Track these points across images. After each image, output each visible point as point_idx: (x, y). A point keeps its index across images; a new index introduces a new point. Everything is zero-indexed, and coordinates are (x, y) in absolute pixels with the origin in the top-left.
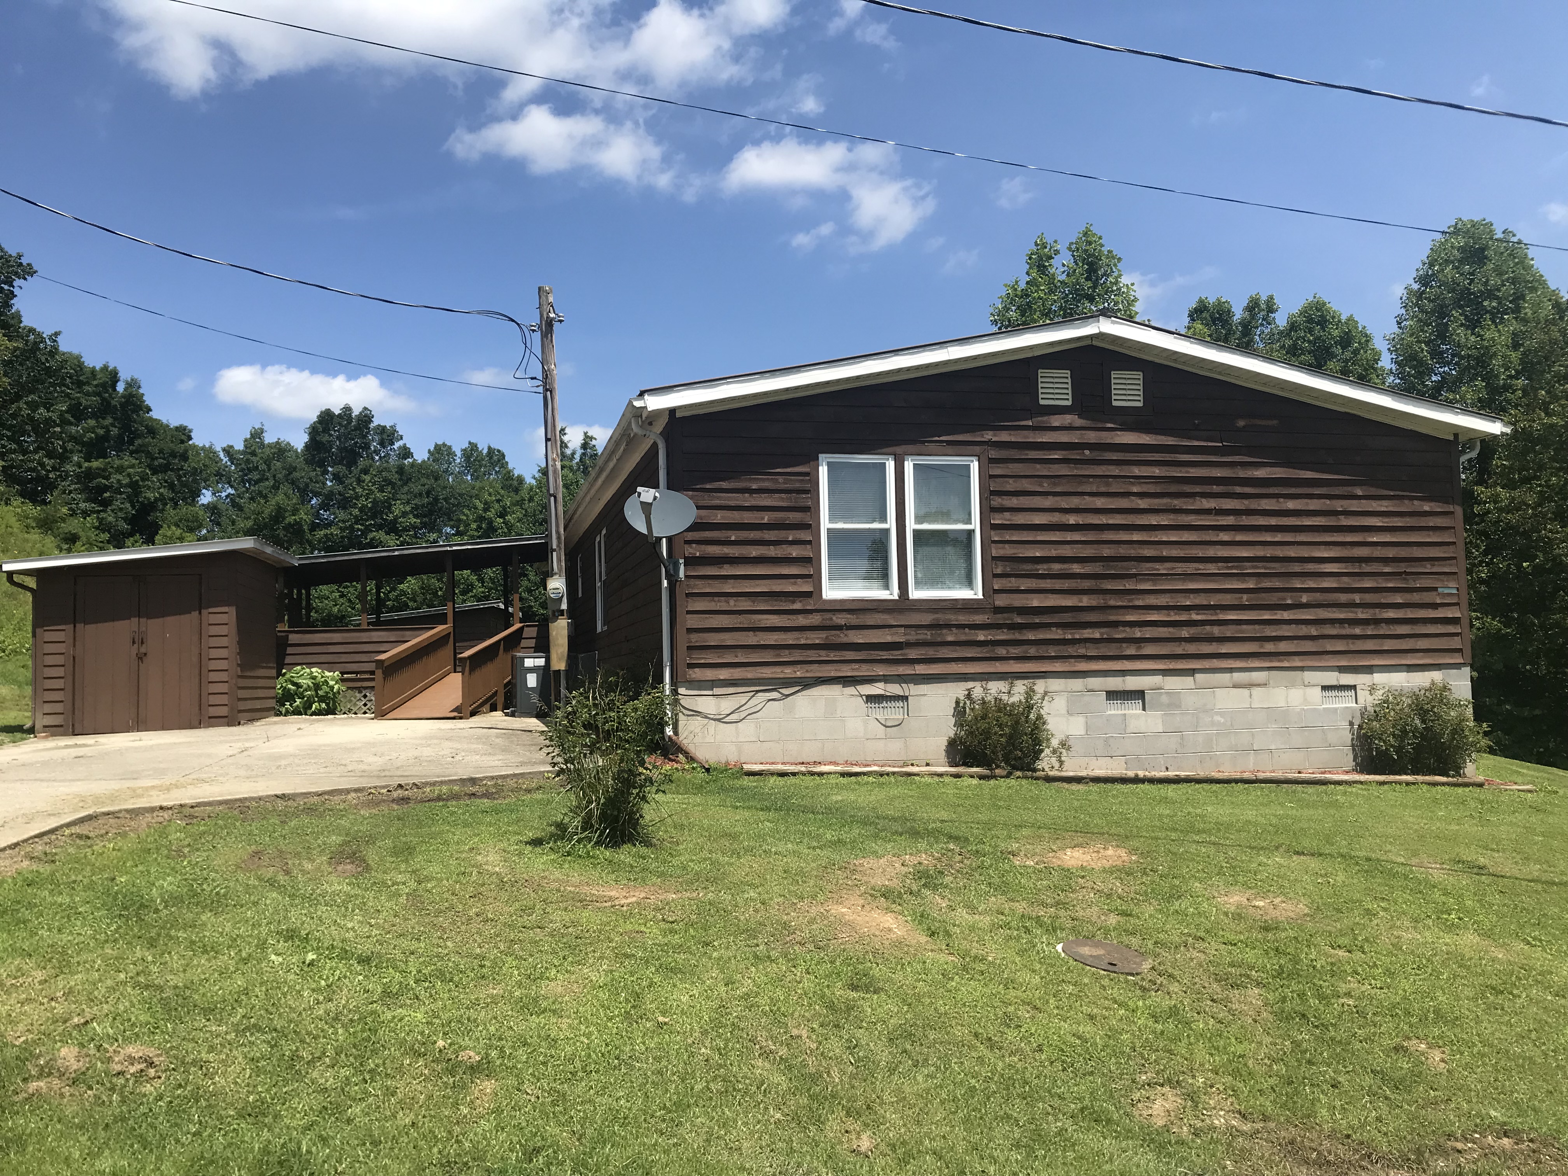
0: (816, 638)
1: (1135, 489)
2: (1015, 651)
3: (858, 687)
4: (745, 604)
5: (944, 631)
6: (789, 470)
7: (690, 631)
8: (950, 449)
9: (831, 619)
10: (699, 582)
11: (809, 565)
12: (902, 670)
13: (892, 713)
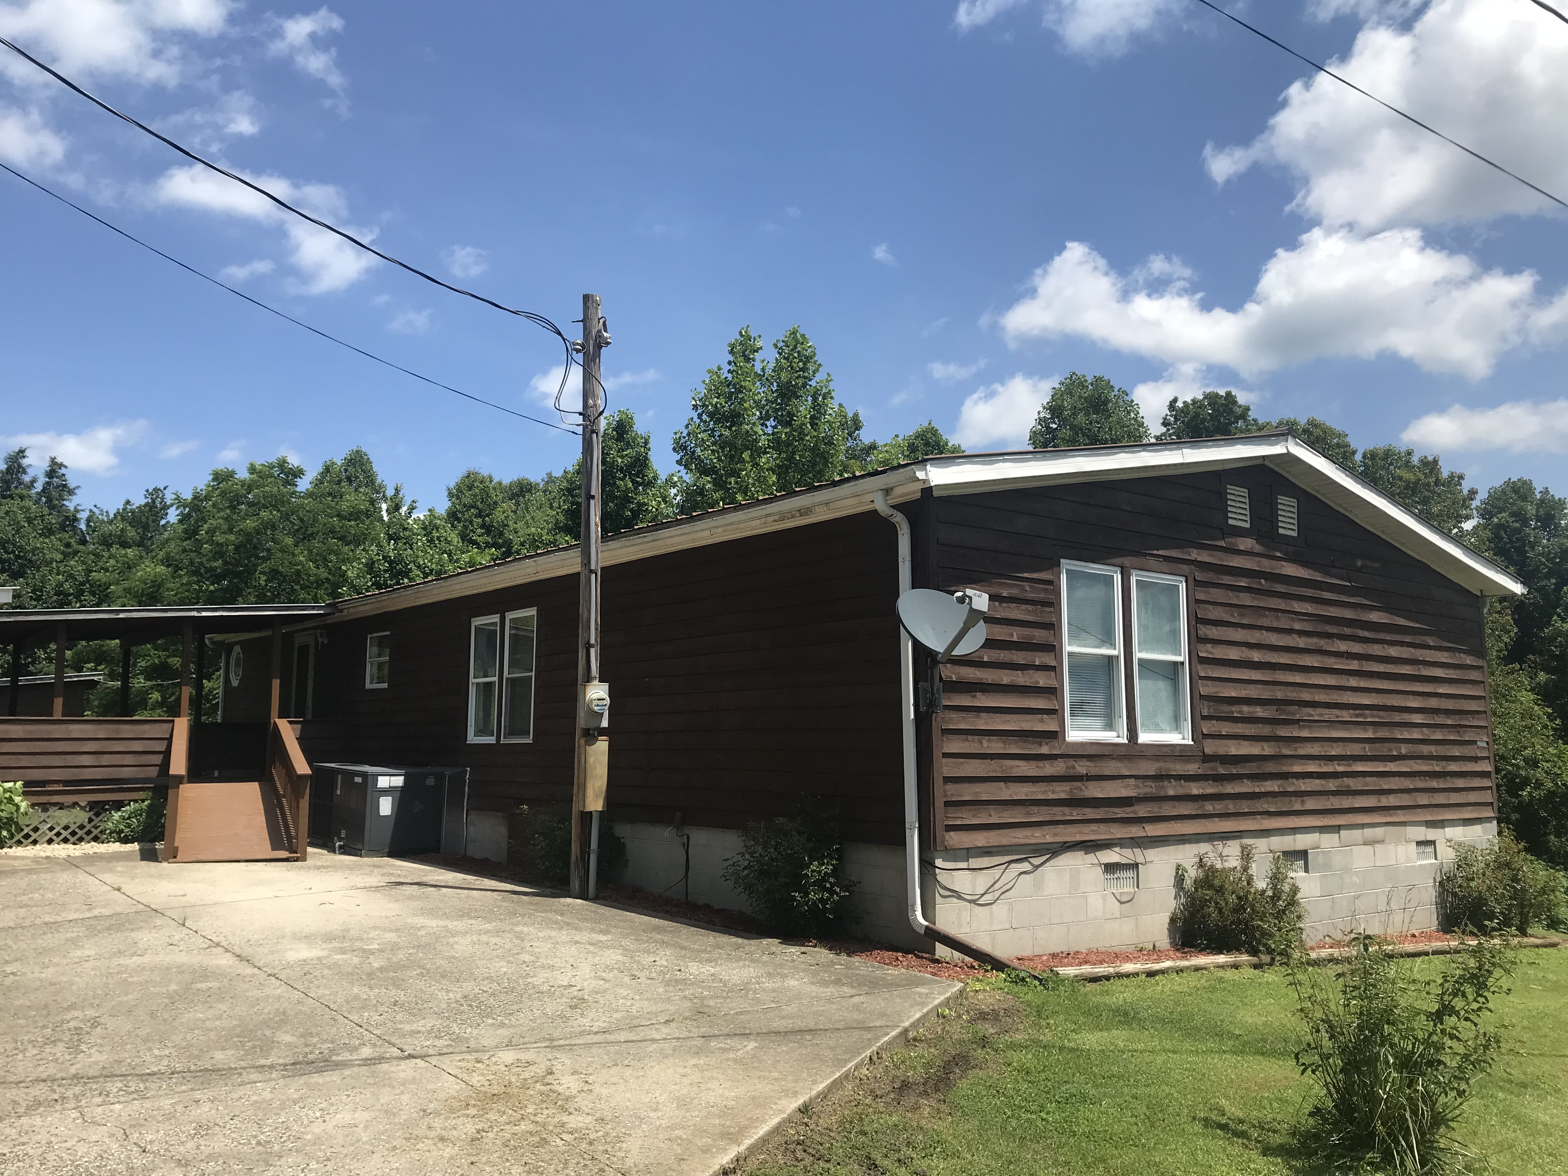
0: (1060, 791)
1: (1297, 626)
2: (1218, 807)
3: (1097, 853)
4: (995, 746)
5: (1166, 783)
6: (1035, 576)
7: (947, 780)
8: (1165, 566)
9: (1074, 767)
10: (954, 715)
11: (1053, 697)
12: (1135, 831)
13: (1124, 886)
